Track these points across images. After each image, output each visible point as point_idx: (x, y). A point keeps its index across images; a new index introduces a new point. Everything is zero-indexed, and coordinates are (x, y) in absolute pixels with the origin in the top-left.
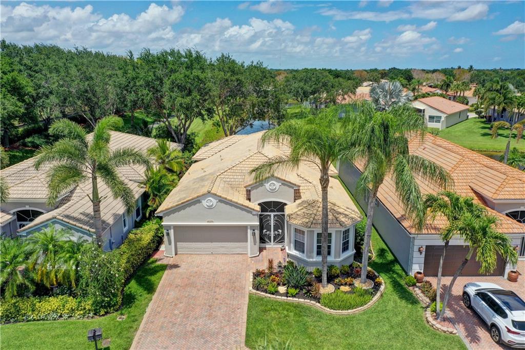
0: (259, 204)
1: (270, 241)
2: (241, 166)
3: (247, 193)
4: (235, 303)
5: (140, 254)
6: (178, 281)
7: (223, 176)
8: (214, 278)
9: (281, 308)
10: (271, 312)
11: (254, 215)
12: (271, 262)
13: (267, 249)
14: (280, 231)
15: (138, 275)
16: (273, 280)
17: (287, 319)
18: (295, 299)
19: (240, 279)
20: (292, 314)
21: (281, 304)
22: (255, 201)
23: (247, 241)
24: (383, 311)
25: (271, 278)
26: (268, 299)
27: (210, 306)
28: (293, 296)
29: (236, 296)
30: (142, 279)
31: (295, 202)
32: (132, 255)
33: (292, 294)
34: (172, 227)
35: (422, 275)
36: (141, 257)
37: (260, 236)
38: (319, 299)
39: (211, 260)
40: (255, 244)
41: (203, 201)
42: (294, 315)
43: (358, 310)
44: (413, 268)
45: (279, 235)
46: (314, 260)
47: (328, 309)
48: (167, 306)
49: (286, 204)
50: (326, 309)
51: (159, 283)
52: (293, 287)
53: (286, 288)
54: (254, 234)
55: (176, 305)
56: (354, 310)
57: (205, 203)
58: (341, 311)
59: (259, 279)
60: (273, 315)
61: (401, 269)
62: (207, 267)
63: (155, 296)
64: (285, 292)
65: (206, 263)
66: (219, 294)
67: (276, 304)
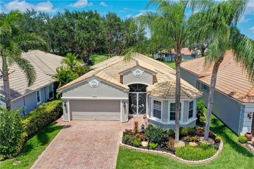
0: (129, 86)
1: (136, 113)
2: (118, 64)
3: (120, 79)
4: (108, 153)
5: (44, 118)
6: (68, 137)
7: (105, 70)
8: (95, 135)
9: (144, 158)
10: (136, 161)
11: (125, 92)
12: (136, 124)
13: (134, 117)
14: (143, 105)
15: (41, 132)
16: (138, 137)
17: (149, 167)
18: (154, 151)
19: (114, 136)
20: (153, 163)
21: (144, 154)
22: (126, 83)
23: (120, 112)
24: (227, 162)
25: (136, 135)
26: (134, 150)
27: (88, 155)
28: (154, 149)
29: (110, 149)
30: (43, 135)
31: (153, 84)
32: (37, 117)
33: (152, 147)
34: (68, 101)
35: (251, 135)
36: (45, 120)
37: (129, 109)
38: (174, 151)
39: (94, 124)
40: (125, 113)
41: (89, 82)
42: (155, 164)
43: (207, 161)
44: (243, 130)
45: (142, 108)
46: (168, 123)
47: (182, 160)
48: (55, 155)
49: (147, 86)
50: (181, 159)
51: (54, 138)
52: (153, 142)
53: (148, 143)
54: (125, 106)
55: (62, 154)
56: (204, 160)
57: (91, 83)
58: (193, 161)
59: (127, 136)
60: (138, 163)
61: (231, 131)
62: (91, 128)
63: (48, 147)
64: (147, 145)
65: (91, 125)
66: (96, 147)
67: (140, 155)
